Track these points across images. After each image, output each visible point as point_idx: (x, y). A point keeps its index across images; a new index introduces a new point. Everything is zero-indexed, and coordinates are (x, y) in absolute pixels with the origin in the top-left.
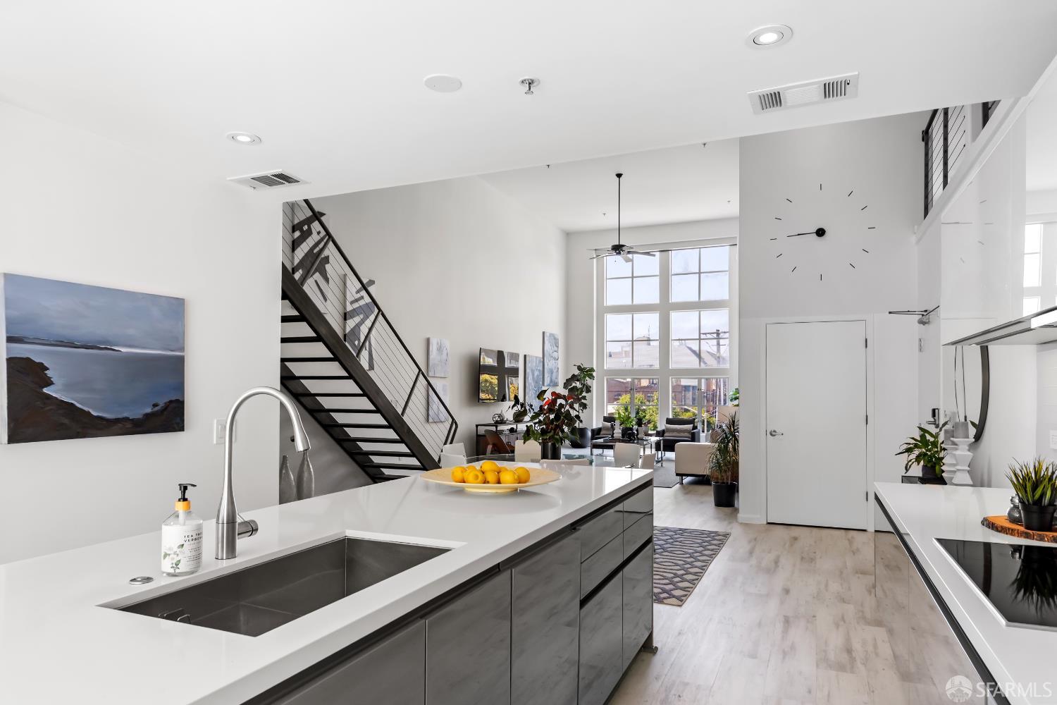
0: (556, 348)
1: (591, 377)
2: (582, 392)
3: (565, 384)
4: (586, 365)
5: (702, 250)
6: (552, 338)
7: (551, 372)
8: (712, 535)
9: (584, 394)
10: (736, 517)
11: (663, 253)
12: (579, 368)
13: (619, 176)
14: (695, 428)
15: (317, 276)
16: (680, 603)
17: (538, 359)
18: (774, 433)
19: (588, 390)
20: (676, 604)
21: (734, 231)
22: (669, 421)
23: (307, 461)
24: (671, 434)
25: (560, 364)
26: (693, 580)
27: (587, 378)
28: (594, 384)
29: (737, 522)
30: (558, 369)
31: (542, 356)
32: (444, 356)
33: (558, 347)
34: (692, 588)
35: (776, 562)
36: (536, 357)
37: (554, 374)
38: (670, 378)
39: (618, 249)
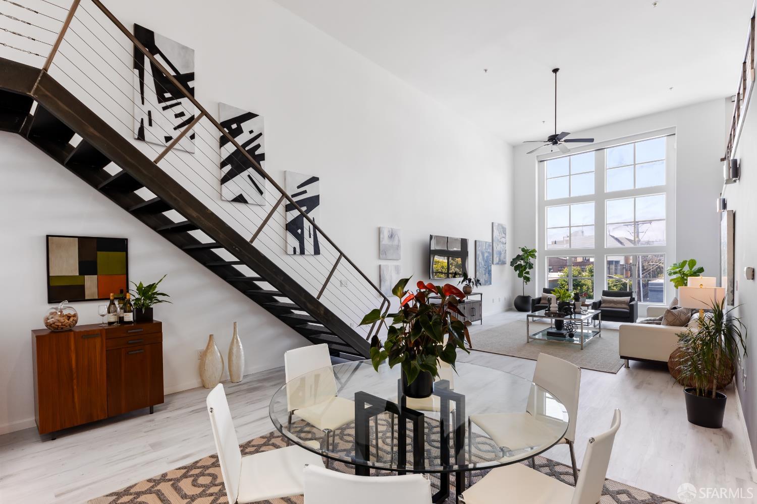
0: (504, 235)
1: (534, 256)
2: (525, 268)
3: (511, 262)
4: (530, 248)
5: (636, 144)
6: (501, 227)
7: (500, 253)
9: (527, 270)
11: (598, 152)
12: (523, 250)
13: (555, 71)
14: (632, 299)
15: (251, 171)
17: (487, 243)
19: (531, 267)
22: (605, 293)
23: (237, 340)
24: (607, 305)
25: (508, 247)
27: (530, 257)
28: (536, 262)
30: (506, 250)
31: (491, 241)
32: (396, 242)
33: (505, 234)
36: (486, 242)
37: (502, 256)
38: (605, 256)
39: (554, 139)
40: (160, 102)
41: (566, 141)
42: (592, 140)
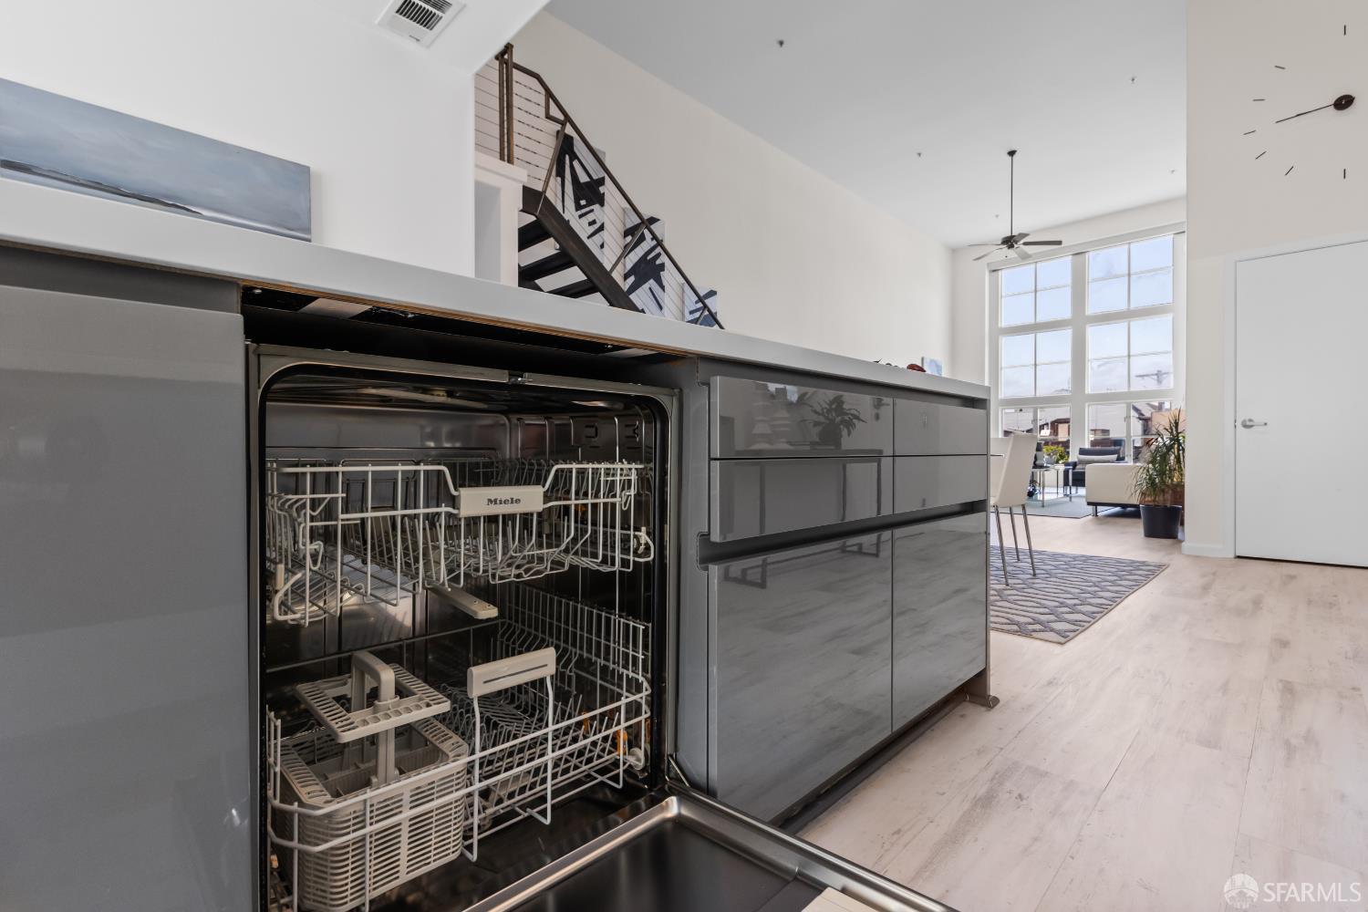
5: (1132, 245)
6: (934, 364)
8: (1136, 566)
10: (1180, 549)
11: (1074, 257)
13: (1012, 153)
14: (1120, 458)
15: (652, 283)
16: (1062, 640)
18: (1248, 423)
20: (1055, 640)
21: (1179, 215)
26: (1094, 613)
29: (1180, 552)
34: (1089, 622)
35: (1257, 603)
38: (1087, 404)
39: (1009, 242)
40: (577, 210)
41: (1025, 244)
42: (1059, 243)
